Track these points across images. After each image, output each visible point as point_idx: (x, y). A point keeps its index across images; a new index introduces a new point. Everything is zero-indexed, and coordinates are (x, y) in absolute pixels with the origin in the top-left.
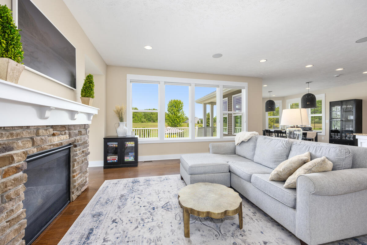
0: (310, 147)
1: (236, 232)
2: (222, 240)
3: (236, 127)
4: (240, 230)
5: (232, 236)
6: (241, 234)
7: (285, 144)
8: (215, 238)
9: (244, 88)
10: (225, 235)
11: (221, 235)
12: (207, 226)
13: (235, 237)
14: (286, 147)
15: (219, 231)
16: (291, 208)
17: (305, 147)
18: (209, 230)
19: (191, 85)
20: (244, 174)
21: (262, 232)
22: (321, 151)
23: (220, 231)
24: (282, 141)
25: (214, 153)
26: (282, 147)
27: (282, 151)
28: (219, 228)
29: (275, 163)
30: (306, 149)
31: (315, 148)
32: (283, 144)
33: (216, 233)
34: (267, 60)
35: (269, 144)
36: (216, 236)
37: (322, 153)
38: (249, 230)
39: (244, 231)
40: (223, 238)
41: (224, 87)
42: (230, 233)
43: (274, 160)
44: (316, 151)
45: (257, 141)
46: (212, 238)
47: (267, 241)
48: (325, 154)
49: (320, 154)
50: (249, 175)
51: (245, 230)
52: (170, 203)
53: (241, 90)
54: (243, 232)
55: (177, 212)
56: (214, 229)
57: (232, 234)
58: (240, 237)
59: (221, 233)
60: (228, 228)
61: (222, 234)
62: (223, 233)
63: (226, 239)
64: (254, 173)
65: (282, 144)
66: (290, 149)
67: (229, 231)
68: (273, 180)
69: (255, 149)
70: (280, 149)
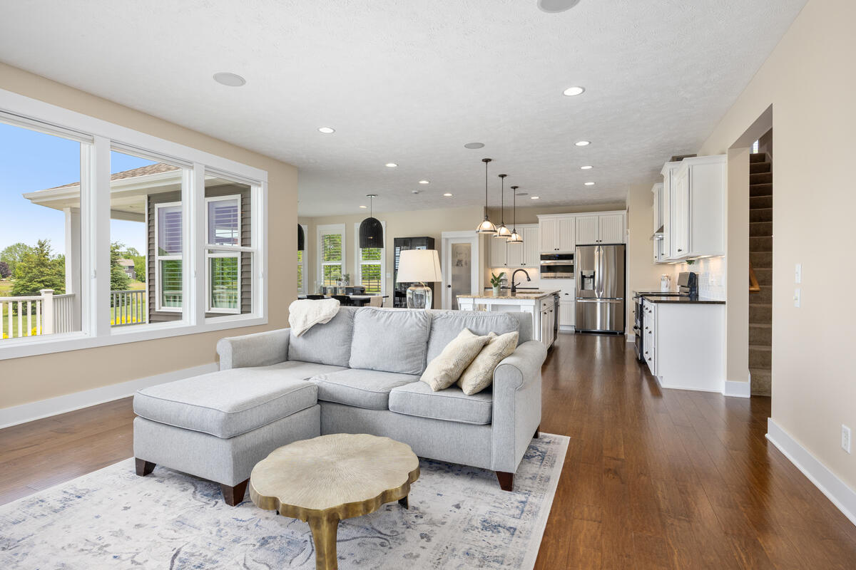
0: (466, 321)
1: (406, 518)
2: (400, 544)
3: (214, 291)
4: (408, 511)
5: (408, 528)
6: (416, 516)
7: (422, 319)
8: (385, 549)
9: (260, 186)
10: (395, 534)
11: (388, 538)
12: (348, 540)
13: (412, 526)
14: (425, 325)
15: (379, 535)
16: (483, 427)
17: (457, 321)
18: (359, 544)
19: (93, 141)
20: (370, 394)
21: (438, 494)
22: (485, 324)
23: (380, 533)
24: (416, 315)
25: (239, 366)
26: (418, 325)
27: (420, 334)
28: (373, 528)
29: (408, 360)
30: (460, 323)
31: (475, 320)
32: (420, 319)
33: (378, 541)
34: (335, 131)
35: (388, 322)
36: (382, 545)
37: (487, 327)
38: (421, 503)
39: (415, 508)
40: (398, 541)
41: (208, 169)
42: (400, 525)
43: (406, 354)
44: (477, 325)
45: (356, 320)
46: (381, 554)
47: (458, 503)
48: (492, 328)
49: (484, 328)
50: (383, 394)
51: (416, 506)
52: (185, 549)
53: (250, 187)
54: (416, 511)
55: (240, 558)
56: (366, 537)
57: (404, 524)
58: (420, 521)
59: (385, 535)
60: (387, 519)
61: (390, 536)
62: (389, 534)
63: (404, 539)
64: (393, 387)
65: (415, 320)
66: (431, 328)
67: (395, 523)
68: (440, 390)
69: (352, 338)
70: (414, 329)
